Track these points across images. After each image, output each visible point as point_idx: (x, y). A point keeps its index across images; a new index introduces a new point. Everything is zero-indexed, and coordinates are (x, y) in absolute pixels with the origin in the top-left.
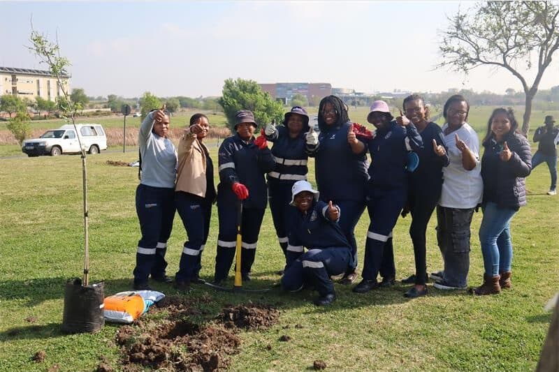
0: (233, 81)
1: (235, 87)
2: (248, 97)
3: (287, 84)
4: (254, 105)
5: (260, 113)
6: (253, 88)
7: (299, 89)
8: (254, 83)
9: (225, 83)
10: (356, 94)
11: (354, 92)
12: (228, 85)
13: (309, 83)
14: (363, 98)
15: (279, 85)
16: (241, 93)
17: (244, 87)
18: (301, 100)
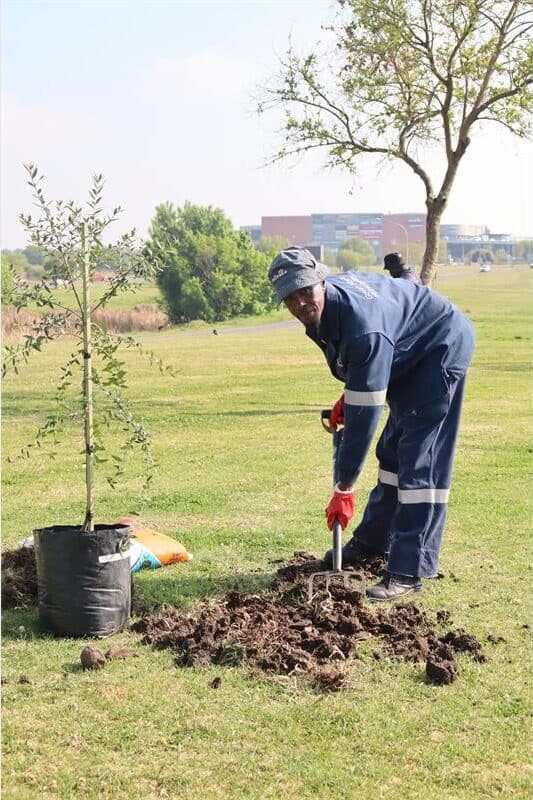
0: (175, 209)
1: (177, 222)
2: (202, 242)
3: (336, 216)
4: (216, 262)
5: (228, 278)
6: (215, 223)
7: (362, 228)
8: (218, 212)
9: (156, 212)
10: (491, 236)
11: (487, 233)
12: (163, 217)
13: (386, 213)
14: (506, 247)
15: (317, 218)
16: (189, 233)
17: (194, 221)
18: (360, 252)
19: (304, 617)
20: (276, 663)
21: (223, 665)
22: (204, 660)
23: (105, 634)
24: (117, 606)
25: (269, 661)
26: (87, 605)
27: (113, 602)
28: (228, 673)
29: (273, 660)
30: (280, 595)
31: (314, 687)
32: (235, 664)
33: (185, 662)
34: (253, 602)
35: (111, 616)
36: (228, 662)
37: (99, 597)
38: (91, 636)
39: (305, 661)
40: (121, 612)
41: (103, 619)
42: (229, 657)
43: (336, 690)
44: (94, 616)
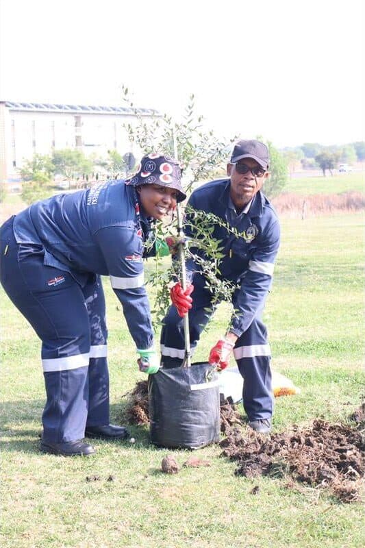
19: (351, 442)
20: (311, 478)
21: (272, 476)
22: (255, 472)
23: (196, 446)
24: (206, 424)
25: (306, 475)
26: (182, 422)
27: (202, 421)
28: (272, 483)
29: (310, 475)
30: (357, 424)
31: (332, 498)
32: (280, 477)
33: (240, 473)
34: (335, 429)
35: (201, 432)
36: (276, 474)
37: (191, 416)
38: (184, 447)
39: (332, 477)
40: (210, 429)
41: (195, 434)
42: (276, 470)
43: (348, 502)
44: (188, 431)
